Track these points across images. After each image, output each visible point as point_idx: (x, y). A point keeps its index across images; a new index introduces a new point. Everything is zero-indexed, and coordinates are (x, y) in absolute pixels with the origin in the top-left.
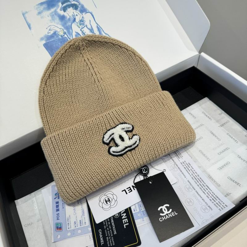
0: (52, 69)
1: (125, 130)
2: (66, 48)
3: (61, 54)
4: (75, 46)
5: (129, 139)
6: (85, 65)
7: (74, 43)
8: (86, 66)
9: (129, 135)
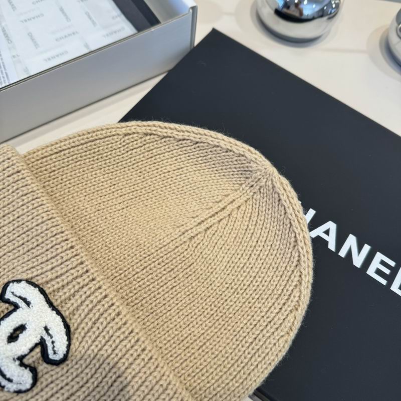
0: (181, 137)
1: (47, 338)
2: (234, 150)
3: (217, 144)
4: (247, 165)
5: (21, 359)
6: (215, 197)
7: (252, 160)
8: (214, 201)
9: (33, 353)
